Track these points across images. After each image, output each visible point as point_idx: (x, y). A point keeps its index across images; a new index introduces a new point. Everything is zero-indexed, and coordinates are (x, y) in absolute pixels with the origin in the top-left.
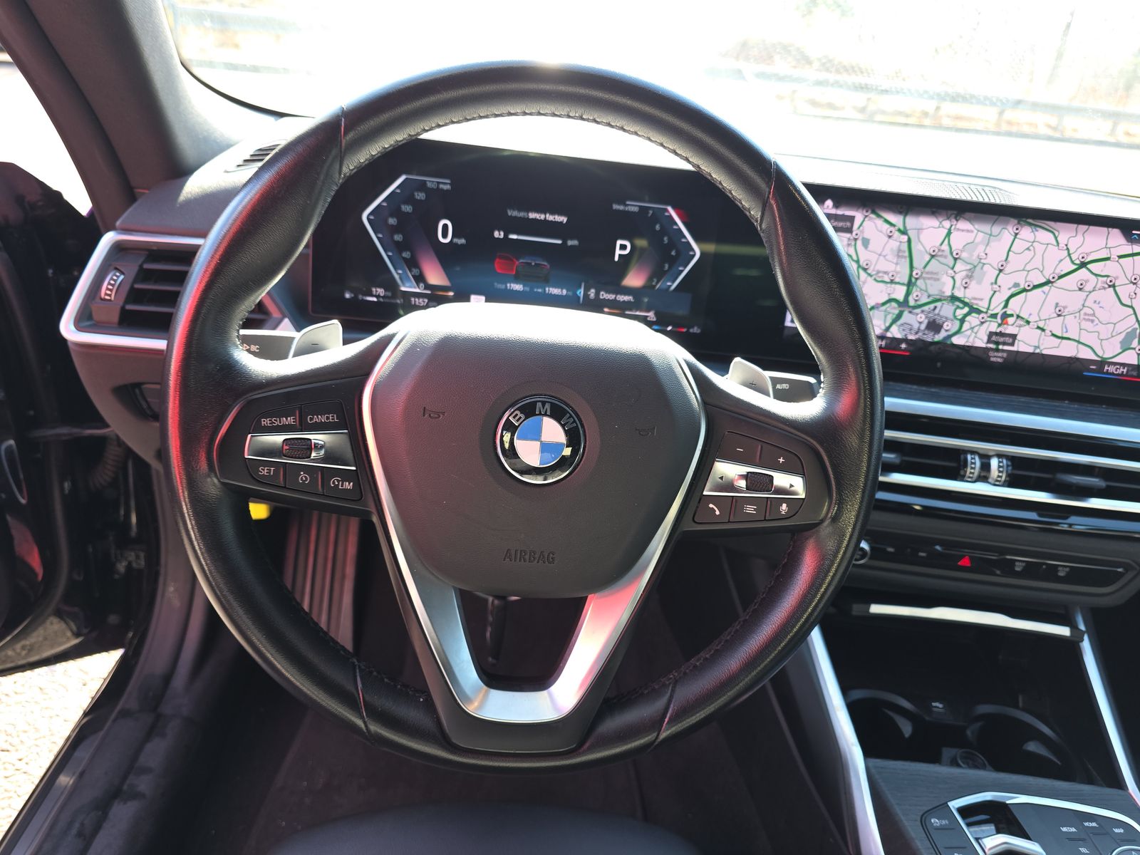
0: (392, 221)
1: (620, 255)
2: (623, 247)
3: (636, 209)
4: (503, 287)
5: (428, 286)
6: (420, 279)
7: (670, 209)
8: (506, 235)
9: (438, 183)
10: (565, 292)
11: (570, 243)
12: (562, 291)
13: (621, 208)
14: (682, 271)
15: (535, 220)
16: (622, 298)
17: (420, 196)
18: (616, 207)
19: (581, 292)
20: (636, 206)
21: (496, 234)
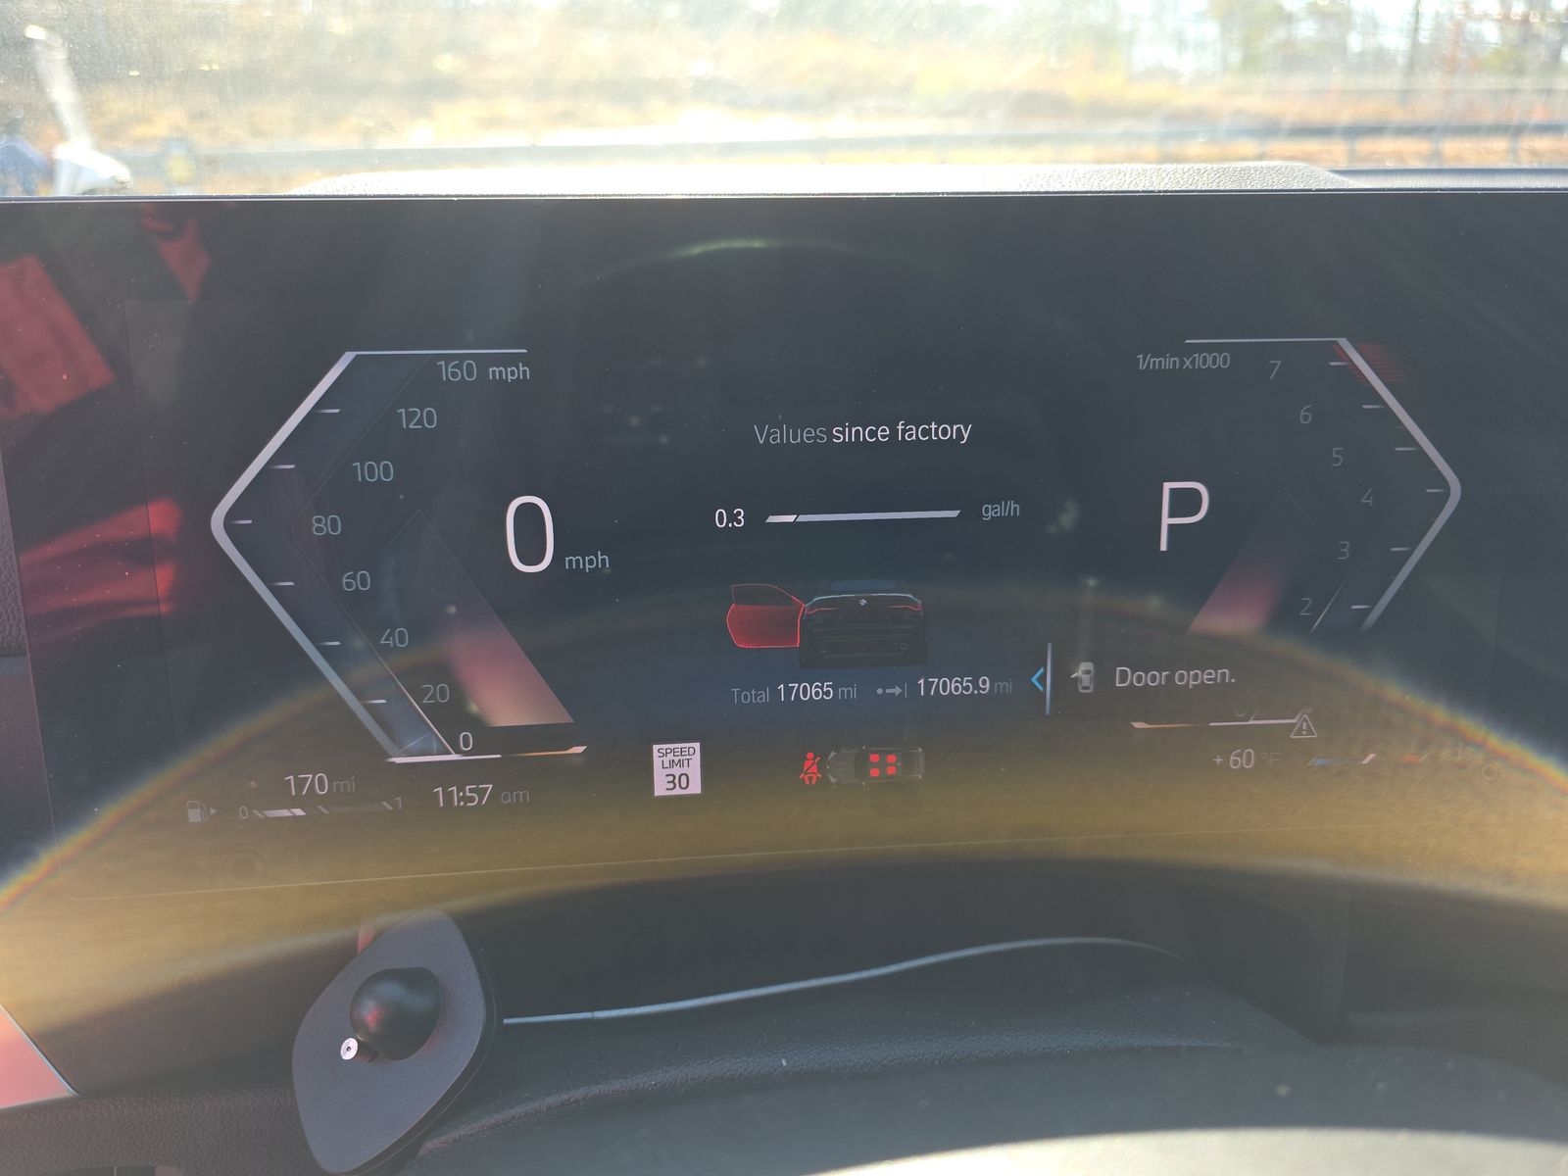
0: (323, 525)
1: (1171, 526)
2: (1185, 502)
3: (1221, 361)
4: (765, 696)
5: (488, 736)
6: (454, 718)
7: (1343, 342)
8: (756, 518)
9: (484, 362)
10: (985, 684)
11: (990, 512)
12: (975, 683)
13: (1169, 363)
14: (1407, 556)
15: (859, 445)
16: (1189, 678)
17: (419, 419)
18: (1146, 362)
19: (1044, 679)
20: (1219, 348)
21: (720, 518)
